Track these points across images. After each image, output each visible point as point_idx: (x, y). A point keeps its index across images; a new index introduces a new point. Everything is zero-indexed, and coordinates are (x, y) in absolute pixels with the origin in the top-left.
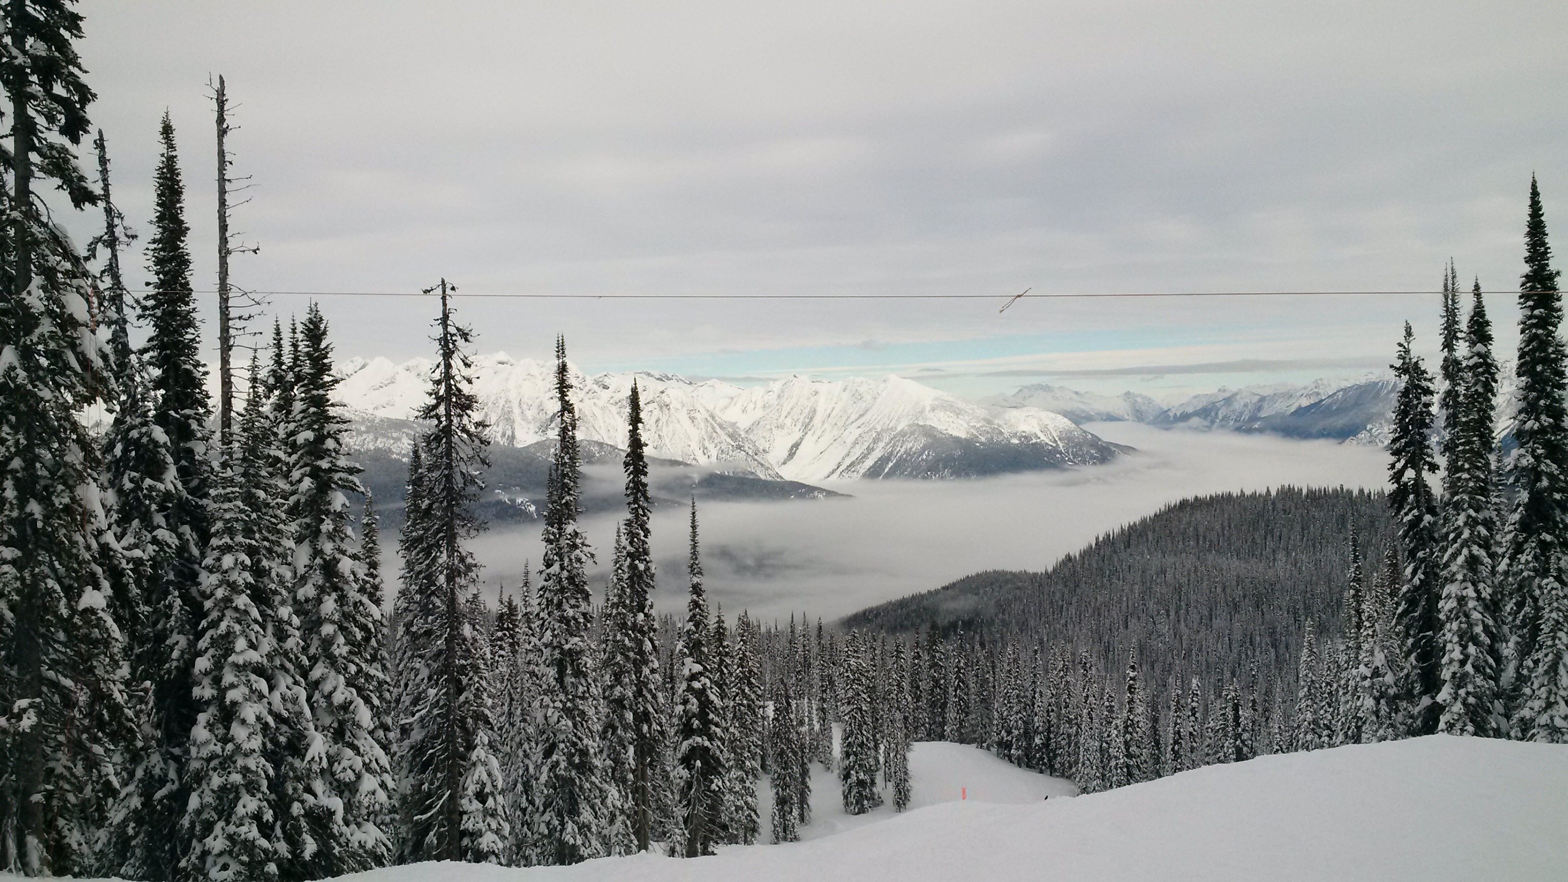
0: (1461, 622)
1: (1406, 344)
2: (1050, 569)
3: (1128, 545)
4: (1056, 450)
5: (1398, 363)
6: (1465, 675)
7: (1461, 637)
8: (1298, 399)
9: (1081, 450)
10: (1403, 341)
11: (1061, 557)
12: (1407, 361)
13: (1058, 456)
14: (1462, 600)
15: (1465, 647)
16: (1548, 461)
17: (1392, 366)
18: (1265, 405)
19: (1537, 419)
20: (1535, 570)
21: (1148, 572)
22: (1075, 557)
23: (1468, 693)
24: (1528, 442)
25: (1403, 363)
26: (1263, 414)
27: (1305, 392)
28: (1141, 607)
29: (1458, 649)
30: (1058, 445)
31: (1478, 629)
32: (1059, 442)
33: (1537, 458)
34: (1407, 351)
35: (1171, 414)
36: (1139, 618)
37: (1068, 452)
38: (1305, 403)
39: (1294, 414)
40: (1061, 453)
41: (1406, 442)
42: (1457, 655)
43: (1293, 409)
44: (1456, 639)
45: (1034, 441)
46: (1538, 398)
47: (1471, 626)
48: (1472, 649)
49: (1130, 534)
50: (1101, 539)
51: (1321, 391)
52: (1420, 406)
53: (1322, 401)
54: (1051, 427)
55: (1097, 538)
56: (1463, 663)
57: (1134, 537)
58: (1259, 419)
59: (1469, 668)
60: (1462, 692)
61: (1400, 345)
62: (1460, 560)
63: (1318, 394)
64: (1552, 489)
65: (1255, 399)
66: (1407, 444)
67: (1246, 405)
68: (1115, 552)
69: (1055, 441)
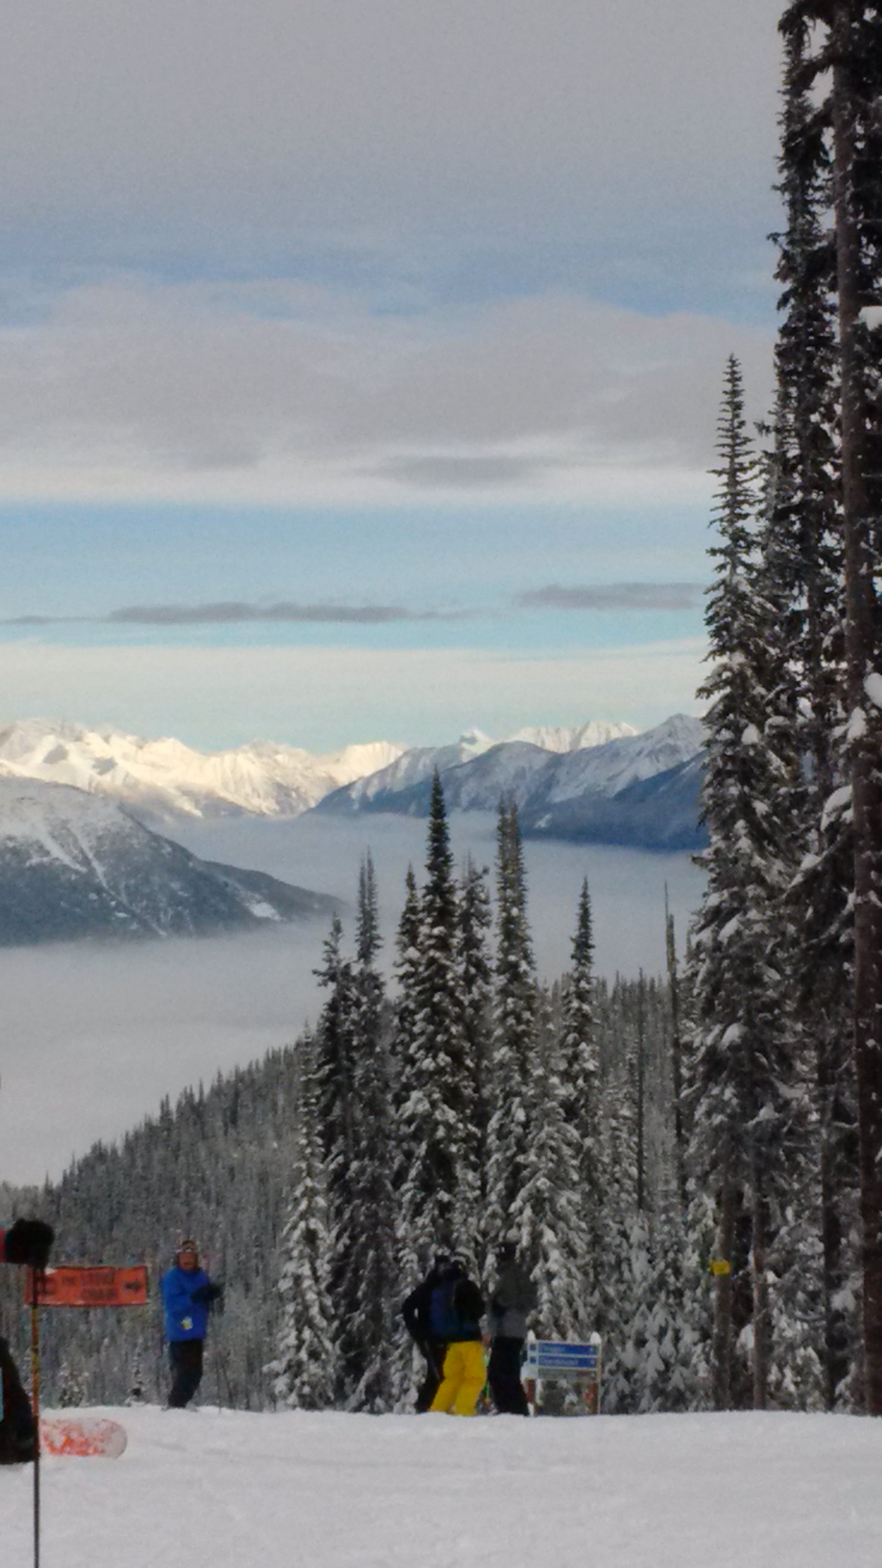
0: (298, 1304)
1: (333, 943)
2: (57, 1181)
3: (233, 1118)
4: (88, 883)
5: (324, 967)
6: (300, 1364)
7: (297, 1321)
8: (632, 761)
9: (147, 881)
10: (328, 938)
11: (83, 1150)
12: (335, 964)
13: (93, 896)
14: (298, 1279)
15: (300, 1331)
16: (445, 1107)
17: (315, 972)
18: (562, 774)
19: (435, 1057)
20: (431, 1236)
21: (272, 1181)
22: (114, 1151)
23: (303, 1383)
24: (425, 1085)
25: (330, 968)
26: (558, 796)
27: (649, 745)
28: (254, 1262)
29: (294, 1333)
30: (92, 871)
31: (315, 1311)
32: (95, 864)
33: (433, 1104)
34: (335, 951)
35: (354, 794)
36: (248, 1287)
37: (115, 887)
38: (647, 769)
39: (622, 796)
40: (99, 890)
41: (330, 1070)
42: (292, 1340)
43: (621, 784)
44: (292, 1322)
45: (35, 860)
46: (436, 1033)
47: (307, 1308)
48: (307, 1334)
49: (237, 1094)
50: (173, 1106)
51: (680, 743)
52: (348, 1023)
53: (682, 765)
54: (75, 827)
55: (164, 1106)
56: (298, 1348)
57: (246, 1097)
58: (548, 808)
59: (303, 1355)
60: (297, 1382)
61: (326, 943)
62: (297, 1234)
63: (674, 750)
64: (449, 1140)
65: (539, 762)
66: (332, 1072)
67: (520, 774)
68: (204, 1137)
69: (86, 862)
